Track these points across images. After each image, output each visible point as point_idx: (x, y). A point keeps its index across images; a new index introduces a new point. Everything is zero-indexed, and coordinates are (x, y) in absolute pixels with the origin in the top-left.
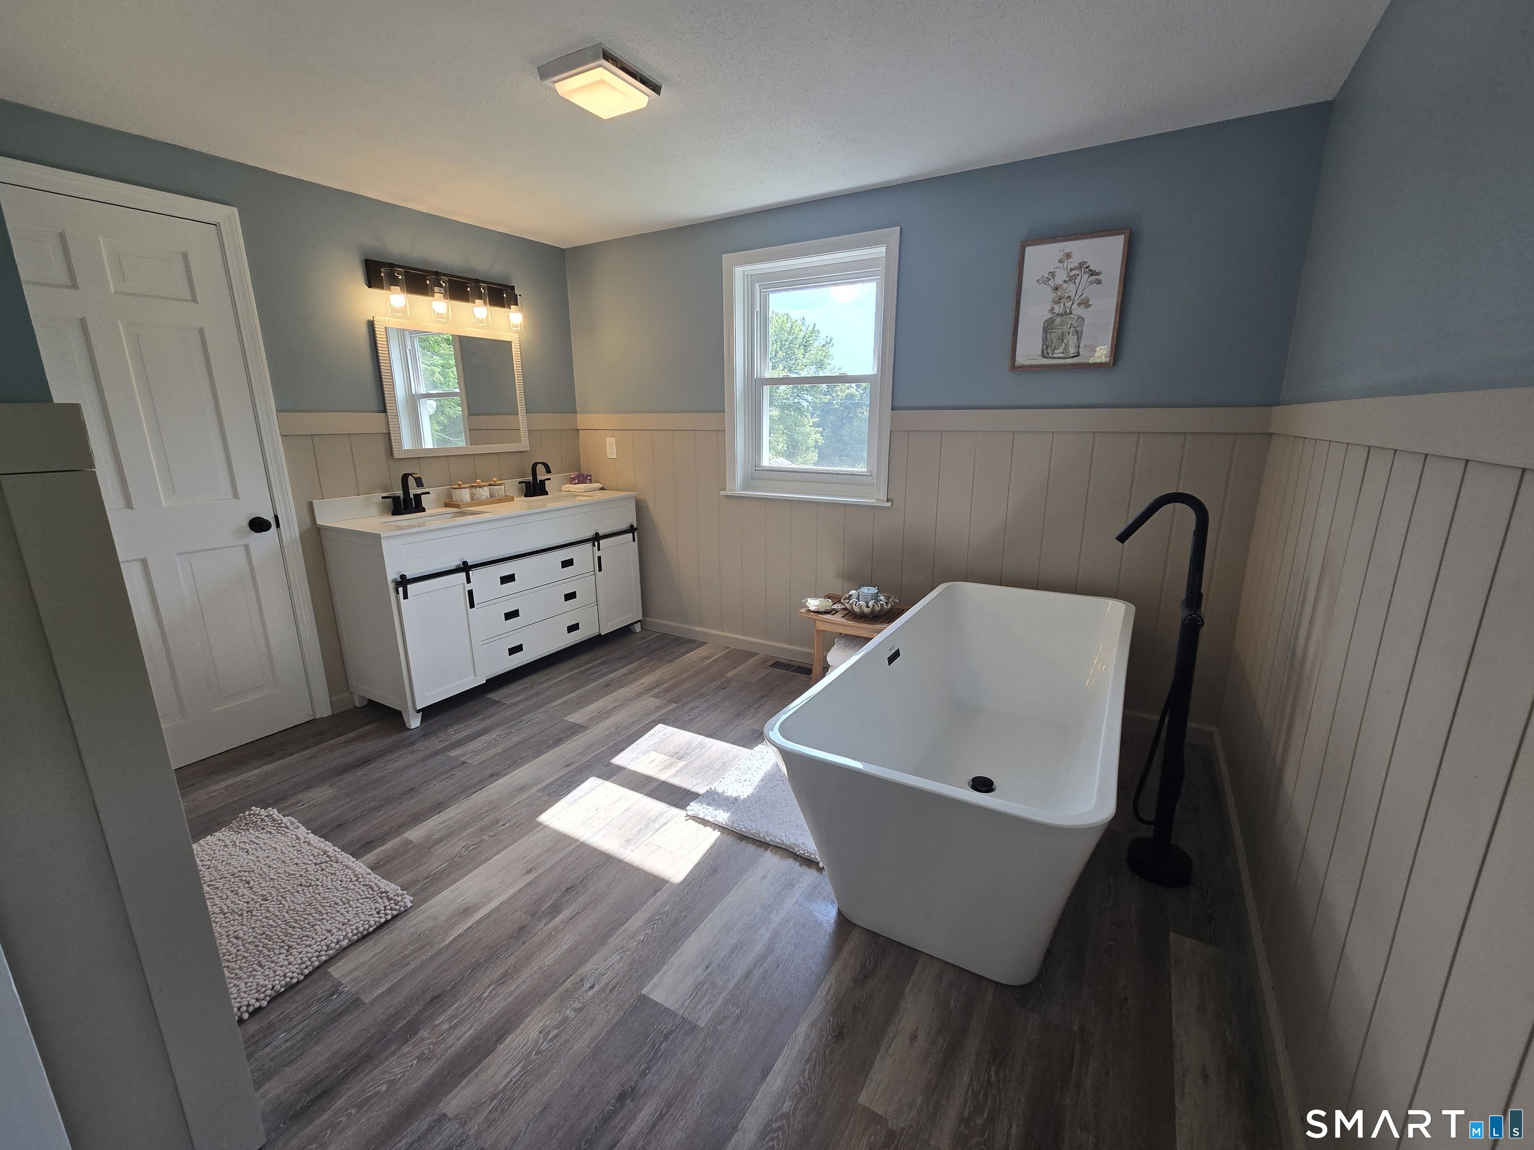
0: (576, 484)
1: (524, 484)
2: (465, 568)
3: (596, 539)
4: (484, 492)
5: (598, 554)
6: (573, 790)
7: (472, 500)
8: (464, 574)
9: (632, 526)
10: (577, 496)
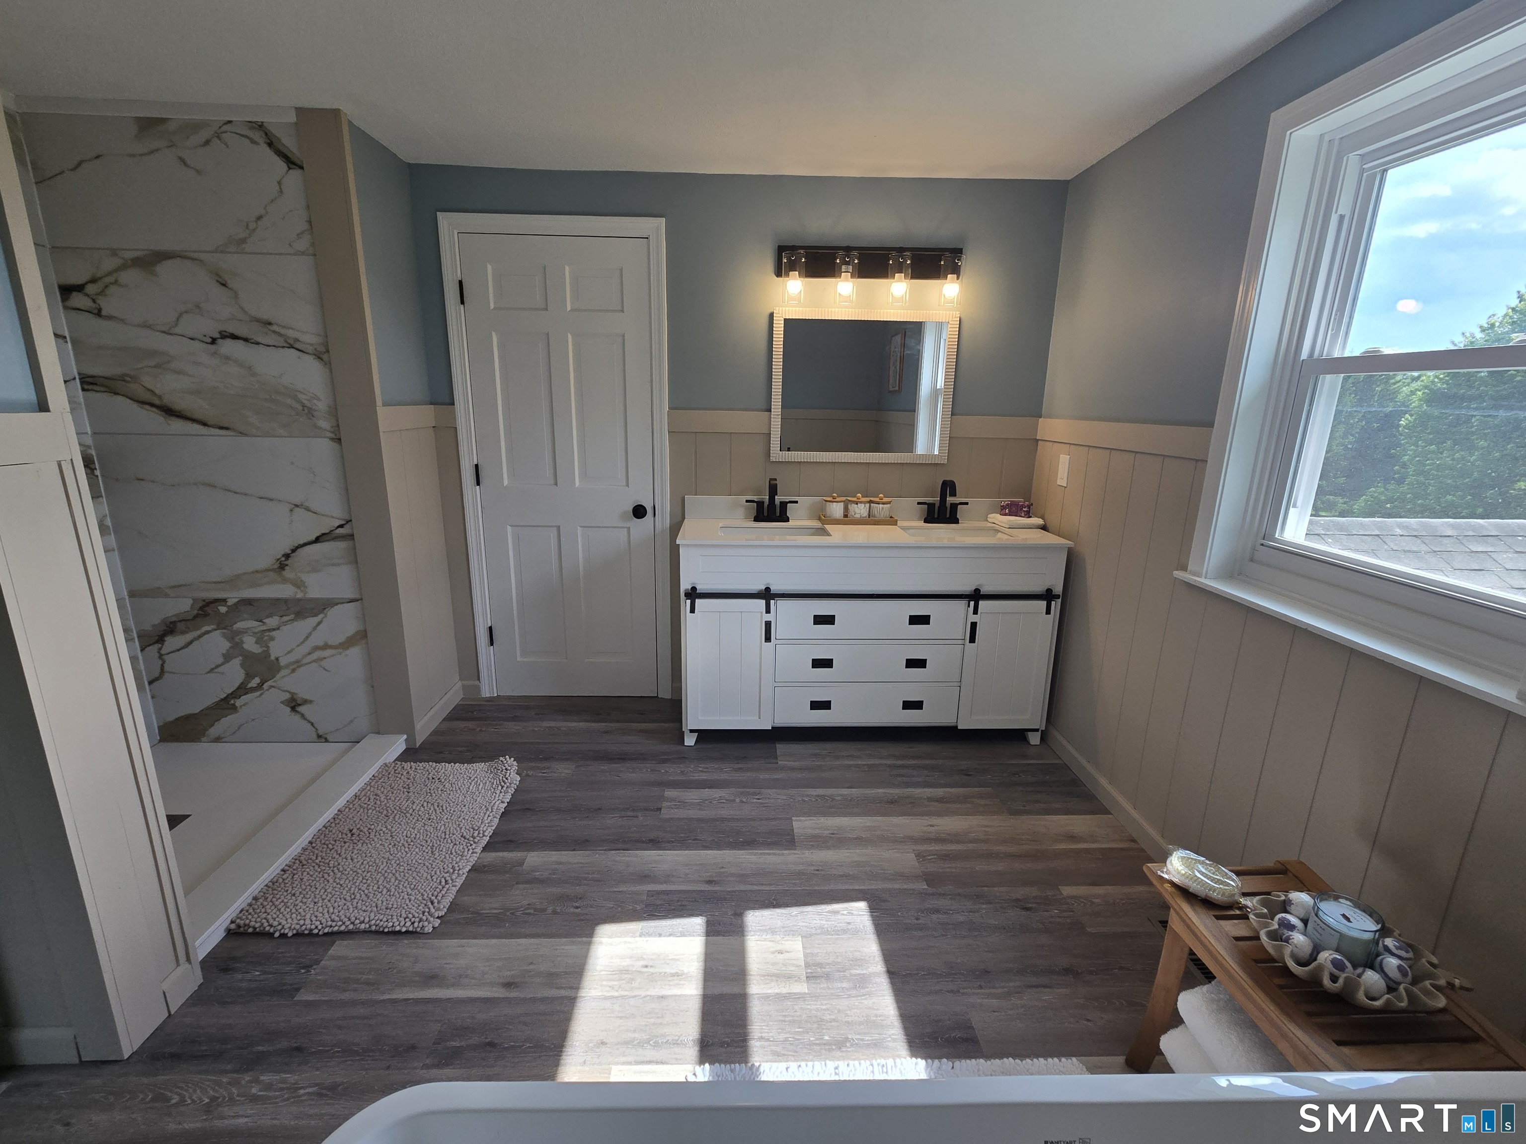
0: (1006, 515)
1: (926, 506)
2: (767, 595)
3: (976, 596)
4: (860, 510)
5: (973, 618)
6: (670, 918)
7: (846, 516)
8: (764, 602)
9: (1049, 591)
10: (998, 531)
